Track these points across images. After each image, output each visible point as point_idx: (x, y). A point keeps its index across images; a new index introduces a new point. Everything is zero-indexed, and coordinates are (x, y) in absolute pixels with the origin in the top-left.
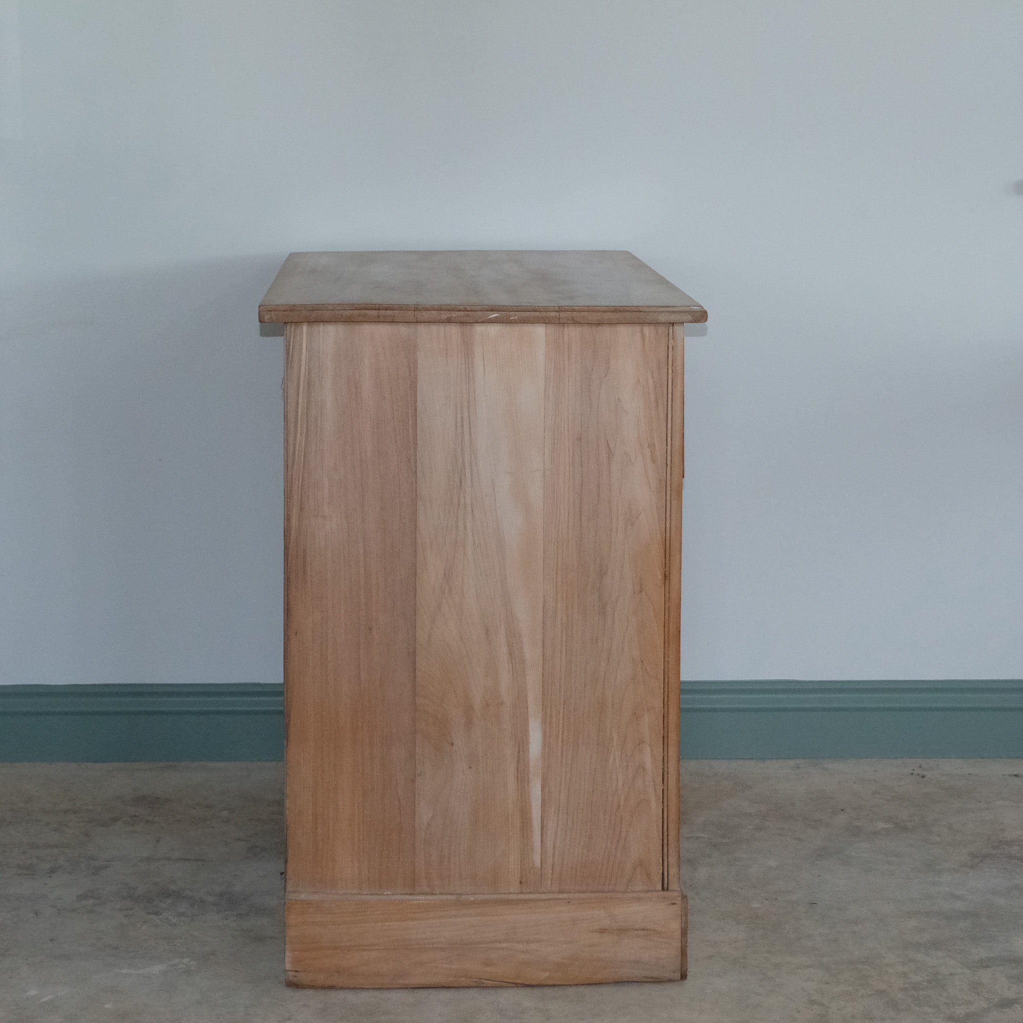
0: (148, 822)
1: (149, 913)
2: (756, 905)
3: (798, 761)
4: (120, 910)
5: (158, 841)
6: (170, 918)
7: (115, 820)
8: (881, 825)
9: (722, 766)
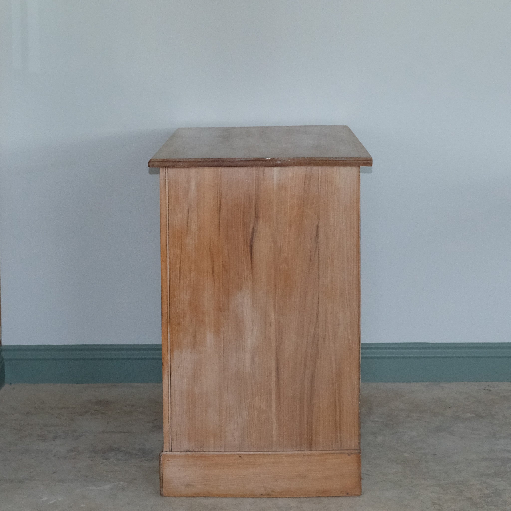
0: (102, 413)
1: (103, 459)
2: (407, 455)
3: (428, 383)
4: (89, 457)
5: (108, 423)
6: (114, 461)
7: (86, 412)
8: (469, 415)
9: (390, 386)
